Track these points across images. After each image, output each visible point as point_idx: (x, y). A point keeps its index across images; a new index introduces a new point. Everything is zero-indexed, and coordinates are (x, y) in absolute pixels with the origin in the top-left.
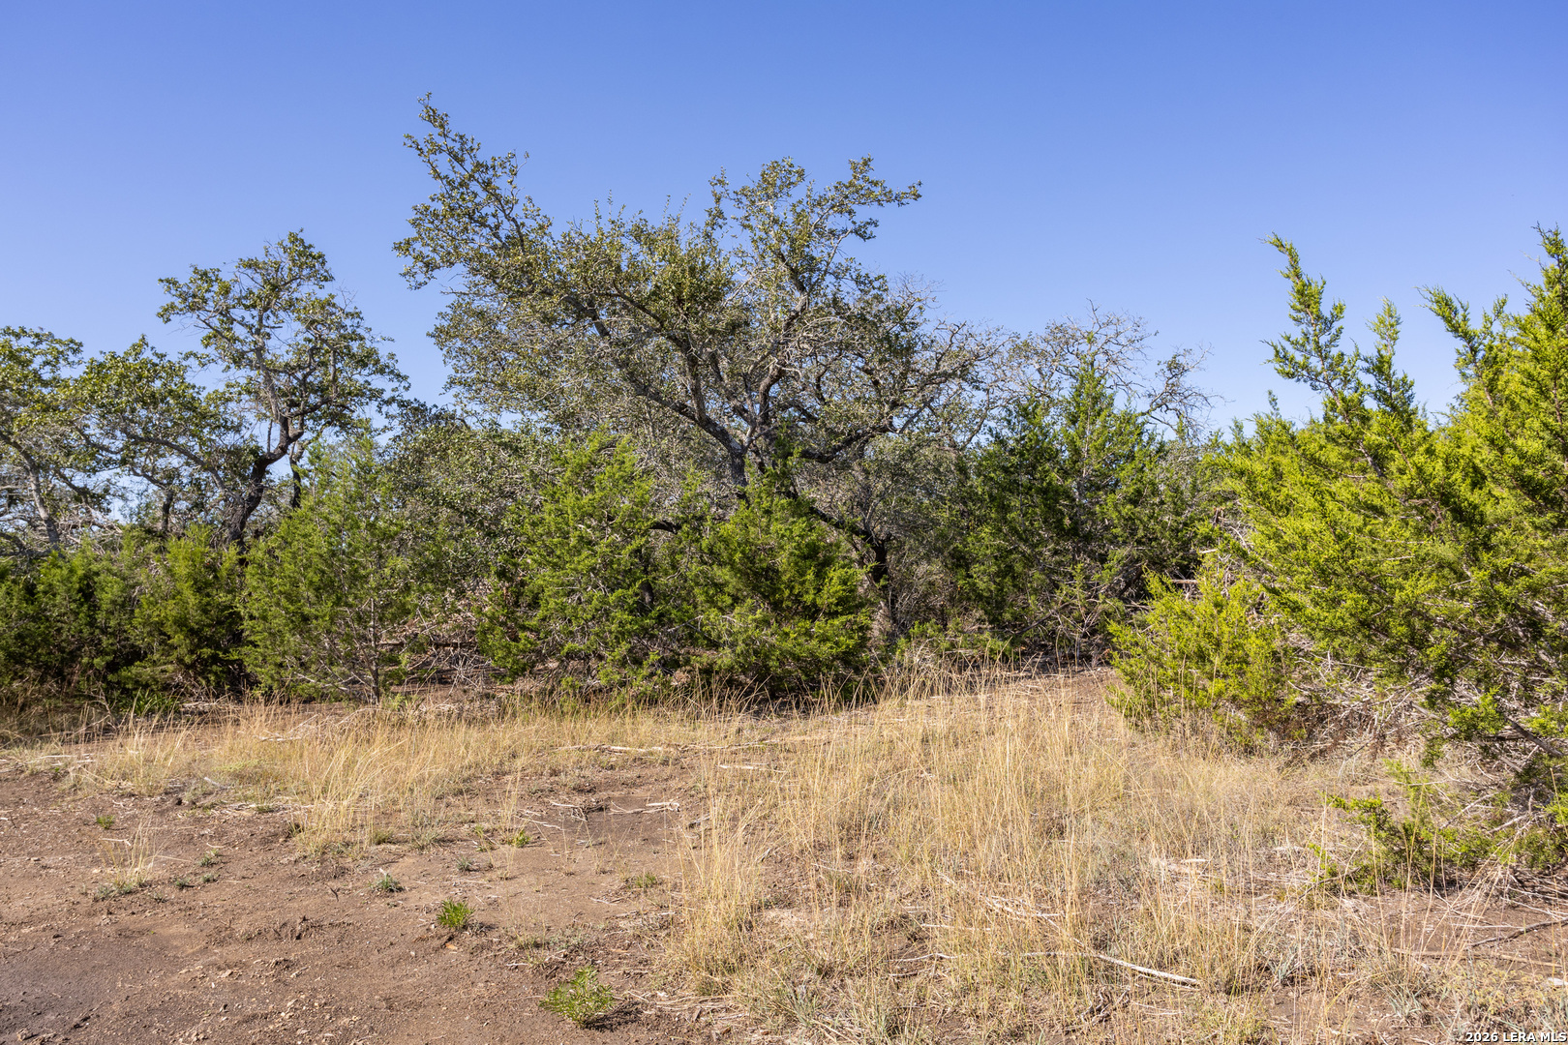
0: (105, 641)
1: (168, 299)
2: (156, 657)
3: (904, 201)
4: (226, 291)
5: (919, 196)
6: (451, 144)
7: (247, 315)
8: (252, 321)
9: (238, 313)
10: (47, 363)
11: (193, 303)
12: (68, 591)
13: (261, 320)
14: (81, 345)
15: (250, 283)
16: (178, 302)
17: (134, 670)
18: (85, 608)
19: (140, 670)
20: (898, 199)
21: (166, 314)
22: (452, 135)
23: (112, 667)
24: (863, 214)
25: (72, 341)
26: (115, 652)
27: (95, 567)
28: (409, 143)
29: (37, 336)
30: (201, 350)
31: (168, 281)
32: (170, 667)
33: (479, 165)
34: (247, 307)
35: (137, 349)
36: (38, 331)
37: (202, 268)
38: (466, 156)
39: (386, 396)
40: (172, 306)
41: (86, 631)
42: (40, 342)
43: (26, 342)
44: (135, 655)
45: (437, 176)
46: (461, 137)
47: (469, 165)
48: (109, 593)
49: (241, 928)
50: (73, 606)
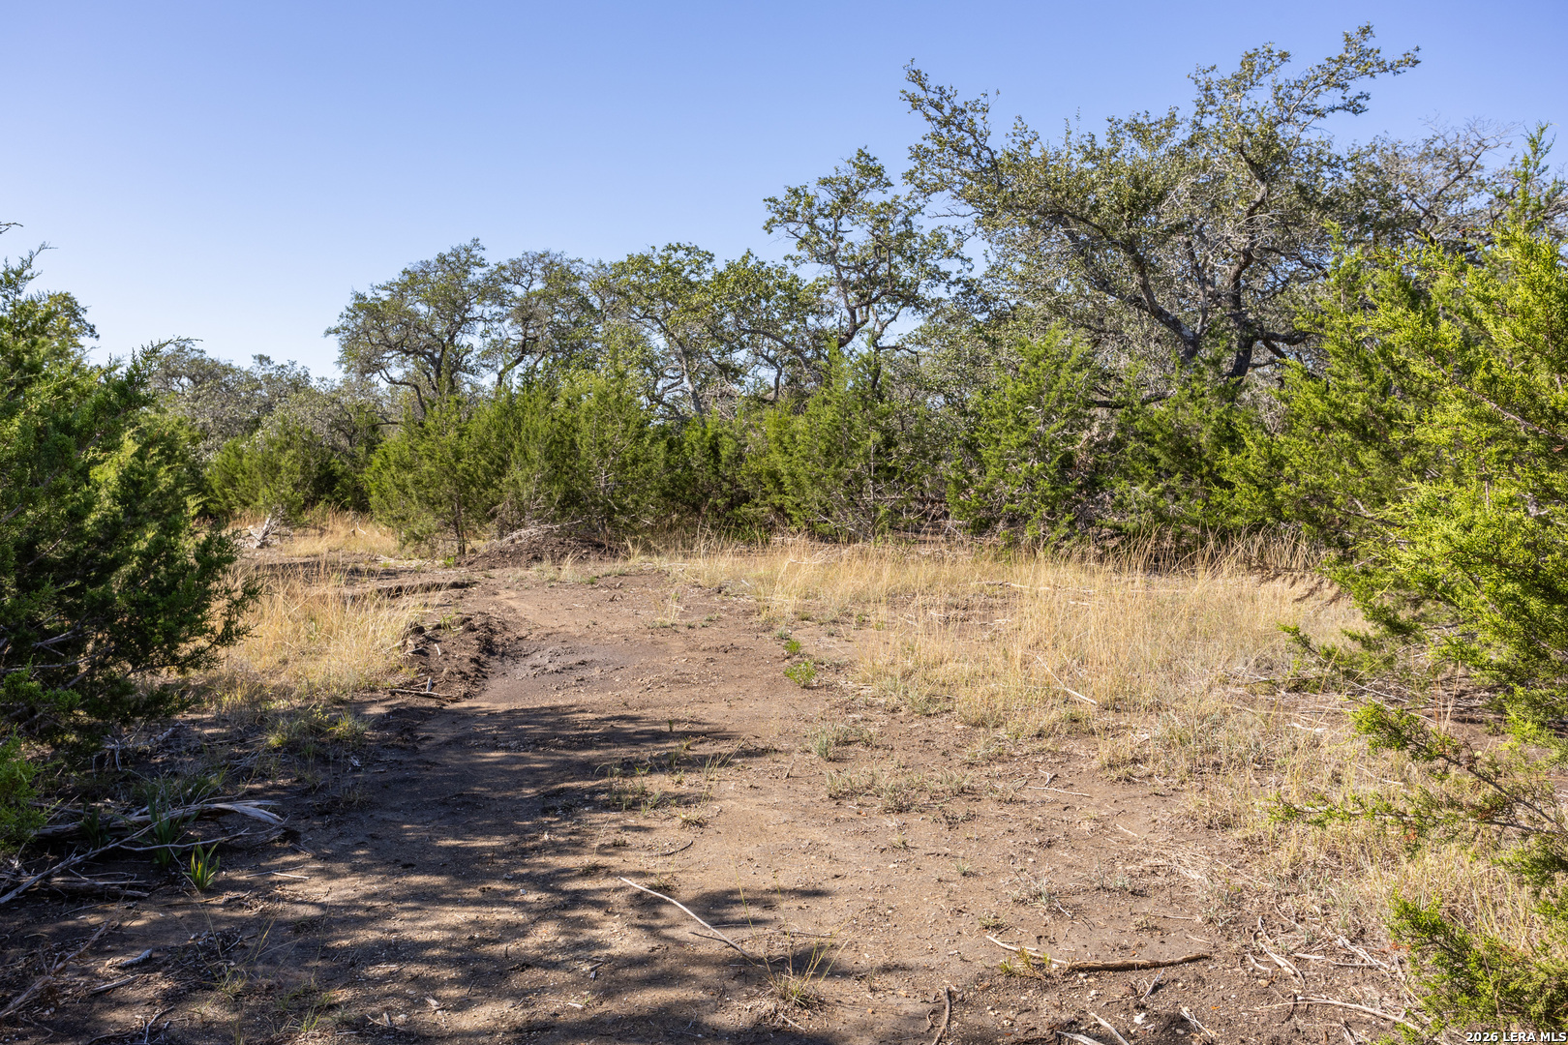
0: (726, 486)
1: (769, 215)
2: (757, 500)
3: (1400, 69)
4: (810, 205)
5: (1417, 62)
6: (931, 96)
7: (826, 222)
8: (829, 229)
9: (820, 222)
10: (692, 272)
11: (789, 216)
12: (702, 447)
13: (836, 227)
14: (713, 255)
15: (825, 197)
16: (777, 217)
17: (743, 509)
18: (712, 461)
19: (747, 510)
20: (1393, 68)
21: (769, 227)
22: (932, 89)
23: (731, 506)
24: (1356, 87)
25: (707, 253)
26: (732, 495)
27: (720, 430)
28: (904, 97)
29: (687, 249)
30: (795, 253)
31: (770, 200)
32: (766, 509)
33: (954, 109)
34: (826, 216)
35: (745, 260)
36: (688, 245)
37: (793, 187)
38: (945, 103)
39: (953, 278)
40: (773, 220)
41: (713, 479)
42: (690, 253)
43: (681, 254)
44: (746, 498)
45: (929, 118)
46: (940, 89)
47: (947, 111)
48: (726, 451)
49: (705, 645)
50: (705, 459)
